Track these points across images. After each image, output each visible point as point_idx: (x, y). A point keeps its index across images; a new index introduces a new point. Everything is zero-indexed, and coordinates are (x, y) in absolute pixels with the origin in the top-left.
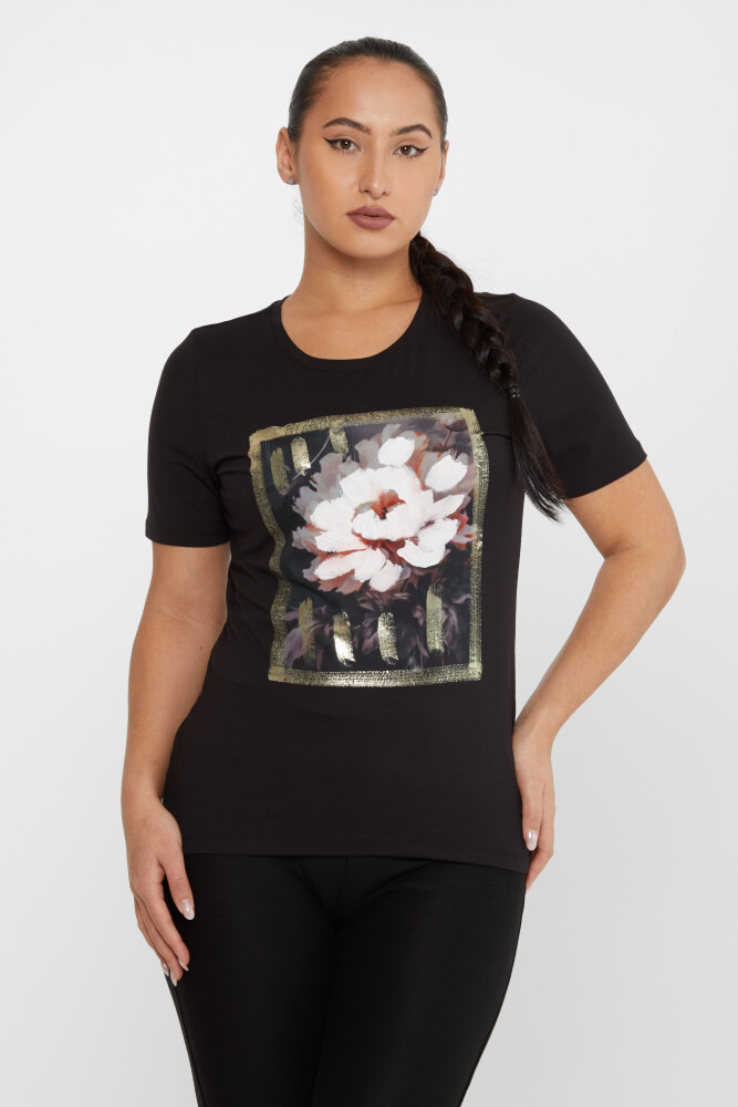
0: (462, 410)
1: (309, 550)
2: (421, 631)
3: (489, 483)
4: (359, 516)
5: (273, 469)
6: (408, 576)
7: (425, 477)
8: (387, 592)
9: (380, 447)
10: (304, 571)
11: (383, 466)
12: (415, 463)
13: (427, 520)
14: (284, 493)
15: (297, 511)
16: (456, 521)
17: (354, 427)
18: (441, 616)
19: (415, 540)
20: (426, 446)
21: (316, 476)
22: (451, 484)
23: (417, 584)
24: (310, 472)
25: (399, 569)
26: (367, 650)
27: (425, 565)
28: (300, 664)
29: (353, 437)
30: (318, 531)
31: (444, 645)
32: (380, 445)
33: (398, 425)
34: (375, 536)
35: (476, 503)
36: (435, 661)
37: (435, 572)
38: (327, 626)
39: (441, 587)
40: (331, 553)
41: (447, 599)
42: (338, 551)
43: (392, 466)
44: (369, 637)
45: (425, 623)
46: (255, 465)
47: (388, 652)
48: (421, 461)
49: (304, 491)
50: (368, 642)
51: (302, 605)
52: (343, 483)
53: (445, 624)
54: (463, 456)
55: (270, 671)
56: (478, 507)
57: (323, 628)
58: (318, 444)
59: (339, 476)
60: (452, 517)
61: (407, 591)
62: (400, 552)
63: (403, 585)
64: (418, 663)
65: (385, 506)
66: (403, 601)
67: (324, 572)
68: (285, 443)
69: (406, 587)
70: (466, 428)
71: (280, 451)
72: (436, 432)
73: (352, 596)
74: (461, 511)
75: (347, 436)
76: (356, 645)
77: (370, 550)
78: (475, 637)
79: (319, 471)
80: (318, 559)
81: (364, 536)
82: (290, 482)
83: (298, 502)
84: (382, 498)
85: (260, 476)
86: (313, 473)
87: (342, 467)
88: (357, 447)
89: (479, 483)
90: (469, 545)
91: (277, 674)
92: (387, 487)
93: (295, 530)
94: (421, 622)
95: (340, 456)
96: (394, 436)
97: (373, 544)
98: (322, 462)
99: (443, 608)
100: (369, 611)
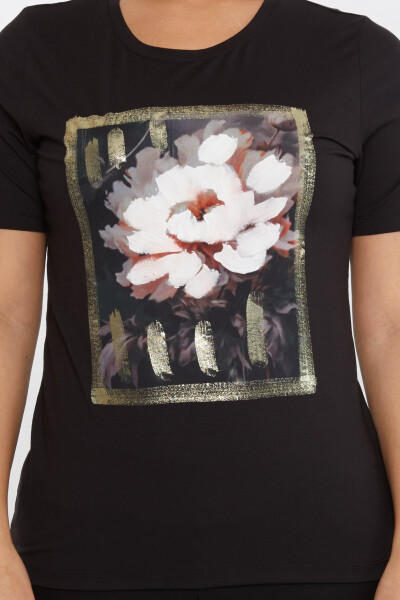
0: (294, 109)
1: (121, 251)
2: (242, 341)
3: (315, 188)
4: (175, 216)
5: (87, 160)
6: (226, 282)
7: (246, 177)
8: (203, 298)
9: (201, 143)
10: (117, 274)
11: (203, 164)
12: (237, 163)
13: (247, 223)
14: (96, 186)
15: (108, 207)
16: (278, 225)
17: (176, 121)
18: (264, 326)
19: (233, 244)
20: (250, 144)
21: (131, 171)
22: (273, 185)
23: (235, 291)
24: (125, 166)
25: (215, 274)
26: (184, 362)
27: (244, 271)
28: (117, 383)
29: (174, 131)
30: (131, 230)
31: (268, 356)
32: (201, 141)
33: (223, 122)
34: (191, 239)
35: (299, 208)
36: (256, 373)
37: (255, 279)
38: (141, 337)
39: (263, 295)
40: (144, 255)
41: (270, 308)
42: (151, 253)
43: (212, 164)
44: (186, 348)
45: (246, 332)
46: (70, 155)
47: (207, 362)
48: (243, 160)
49: (117, 185)
50: (185, 354)
51: (112, 317)
52: (159, 180)
53: (268, 335)
54: (288, 156)
55: (93, 393)
56: (301, 212)
57: (136, 341)
58: (136, 137)
59: (155, 173)
60: (274, 221)
61: (225, 298)
62: (217, 257)
63: (221, 292)
64: (240, 375)
65: (203, 206)
66: (220, 308)
67: (137, 276)
68: (102, 133)
69: (223, 294)
70: (295, 128)
71: (96, 141)
72: (262, 130)
73: (167, 303)
74: (283, 215)
75: (167, 130)
76: (173, 356)
77: (185, 253)
78: (305, 348)
79: (135, 166)
80: (130, 261)
81: (181, 237)
82: (103, 175)
83: (112, 197)
84: (200, 197)
85: (74, 167)
86: (128, 167)
87: (159, 163)
88: (176, 142)
89: (304, 187)
90: (292, 252)
91: (99, 396)
92: (205, 186)
93: (103, 229)
94: (241, 332)
95: (158, 151)
96: (217, 133)
97: (189, 247)
98: (138, 156)
99: (266, 318)
100: (184, 320)
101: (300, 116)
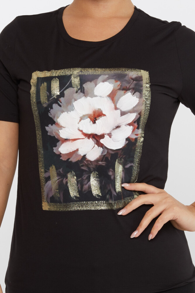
0: (142, 71)
1: (56, 137)
2: (113, 182)
3: (150, 109)
4: (82, 121)
5: (41, 93)
6: (105, 153)
7: (117, 103)
8: (95, 161)
9: (96, 86)
10: (54, 148)
11: (96, 96)
12: (113, 96)
13: (116, 125)
14: (45, 105)
15: (50, 116)
16: (132, 127)
17: (85, 75)
19: (110, 135)
20: (119, 87)
21: (62, 99)
22: (130, 108)
23: (110, 157)
24: (59, 97)
25: (101, 149)
26: (85, 191)
27: (114, 148)
28: (52, 200)
29: (83, 80)
30: (61, 127)
32: (96, 85)
33: (107, 76)
34: (89, 132)
35: (142, 119)
37: (120, 152)
38: (65, 179)
39: (123, 160)
40: (67, 139)
42: (70, 138)
43: (101, 97)
44: (86, 184)
45: (114, 178)
46: (33, 89)
47: (96, 191)
48: (115, 95)
49: (55, 106)
50: (86, 187)
51: (51, 168)
52: (75, 104)
55: (43, 205)
56: (143, 120)
57: (62, 181)
58: (65, 82)
59: (73, 100)
60: (130, 124)
61: (105, 161)
62: (102, 141)
63: (103, 158)
64: (111, 198)
65: (95, 117)
66: (103, 166)
67: (64, 149)
68: (49, 80)
69: (104, 159)
70: (142, 80)
71: (45, 84)
72: (126, 80)
73: (77, 163)
74: (134, 122)
75: (80, 79)
76: (80, 188)
77: (86, 139)
79: (64, 97)
80: (60, 142)
81: (84, 131)
82: (48, 100)
83: (52, 111)
84: (94, 112)
85: (35, 95)
87: (75, 95)
88: (84, 86)
89: (145, 109)
90: (136, 139)
92: (97, 107)
93: (47, 126)
94: (112, 177)
95: (75, 90)
96: (103, 81)
97: (88, 136)
98: (65, 92)
99: (123, 171)
100: (85, 171)
101: (145, 75)
